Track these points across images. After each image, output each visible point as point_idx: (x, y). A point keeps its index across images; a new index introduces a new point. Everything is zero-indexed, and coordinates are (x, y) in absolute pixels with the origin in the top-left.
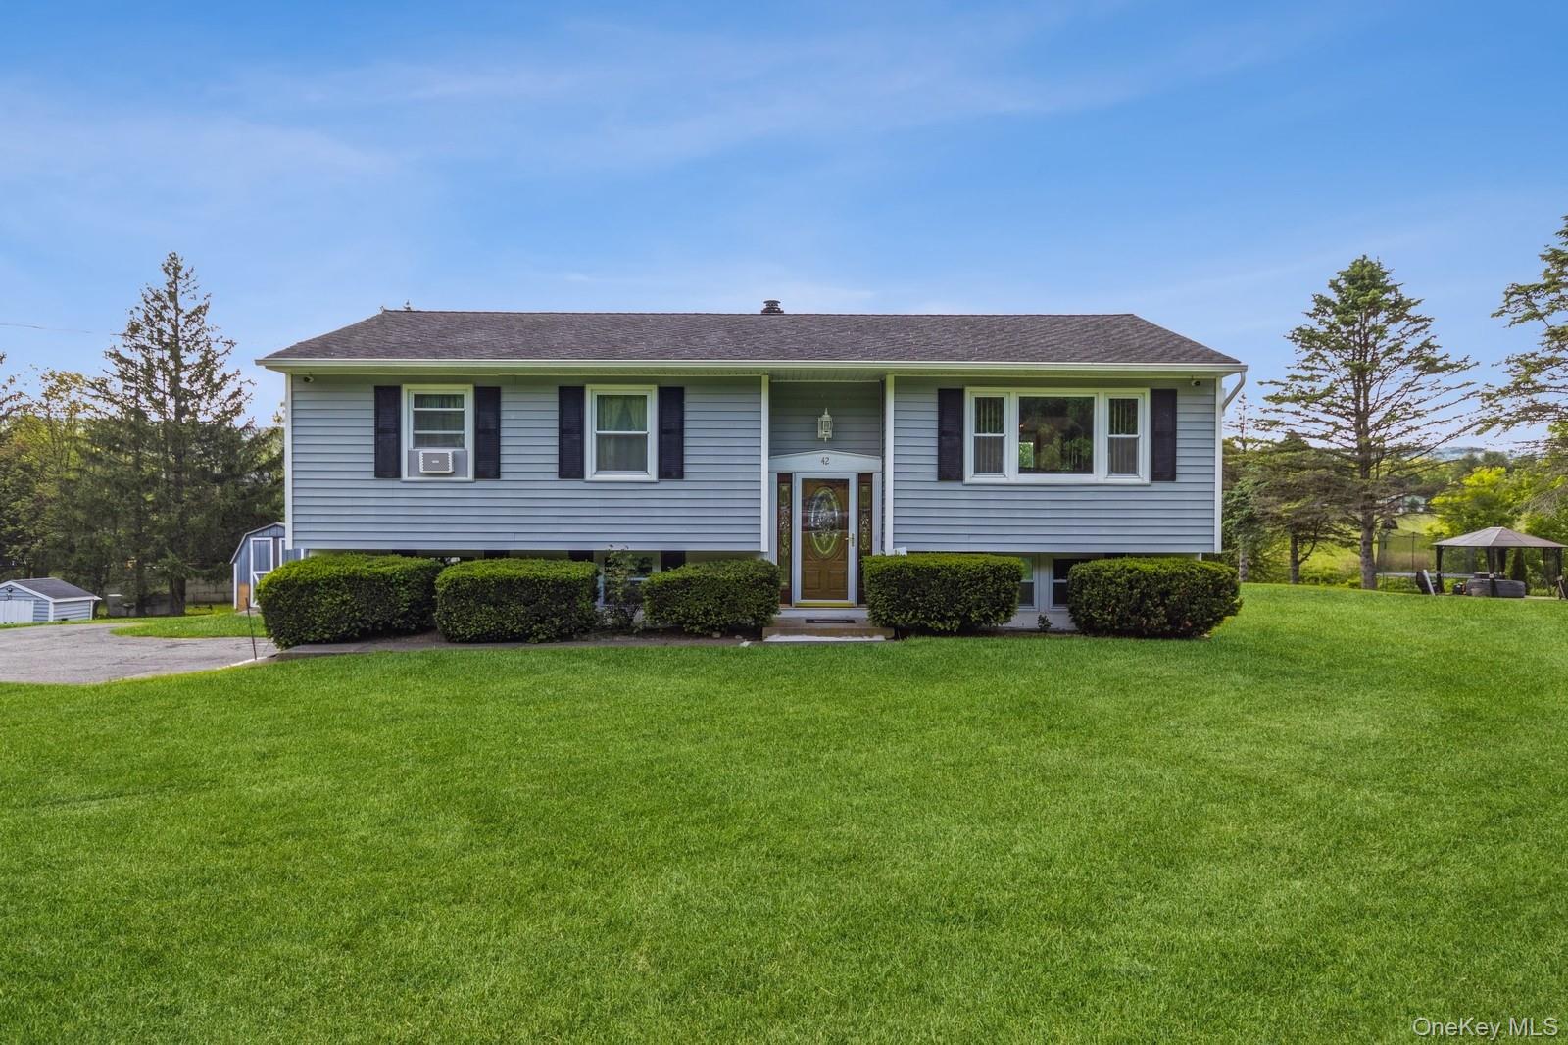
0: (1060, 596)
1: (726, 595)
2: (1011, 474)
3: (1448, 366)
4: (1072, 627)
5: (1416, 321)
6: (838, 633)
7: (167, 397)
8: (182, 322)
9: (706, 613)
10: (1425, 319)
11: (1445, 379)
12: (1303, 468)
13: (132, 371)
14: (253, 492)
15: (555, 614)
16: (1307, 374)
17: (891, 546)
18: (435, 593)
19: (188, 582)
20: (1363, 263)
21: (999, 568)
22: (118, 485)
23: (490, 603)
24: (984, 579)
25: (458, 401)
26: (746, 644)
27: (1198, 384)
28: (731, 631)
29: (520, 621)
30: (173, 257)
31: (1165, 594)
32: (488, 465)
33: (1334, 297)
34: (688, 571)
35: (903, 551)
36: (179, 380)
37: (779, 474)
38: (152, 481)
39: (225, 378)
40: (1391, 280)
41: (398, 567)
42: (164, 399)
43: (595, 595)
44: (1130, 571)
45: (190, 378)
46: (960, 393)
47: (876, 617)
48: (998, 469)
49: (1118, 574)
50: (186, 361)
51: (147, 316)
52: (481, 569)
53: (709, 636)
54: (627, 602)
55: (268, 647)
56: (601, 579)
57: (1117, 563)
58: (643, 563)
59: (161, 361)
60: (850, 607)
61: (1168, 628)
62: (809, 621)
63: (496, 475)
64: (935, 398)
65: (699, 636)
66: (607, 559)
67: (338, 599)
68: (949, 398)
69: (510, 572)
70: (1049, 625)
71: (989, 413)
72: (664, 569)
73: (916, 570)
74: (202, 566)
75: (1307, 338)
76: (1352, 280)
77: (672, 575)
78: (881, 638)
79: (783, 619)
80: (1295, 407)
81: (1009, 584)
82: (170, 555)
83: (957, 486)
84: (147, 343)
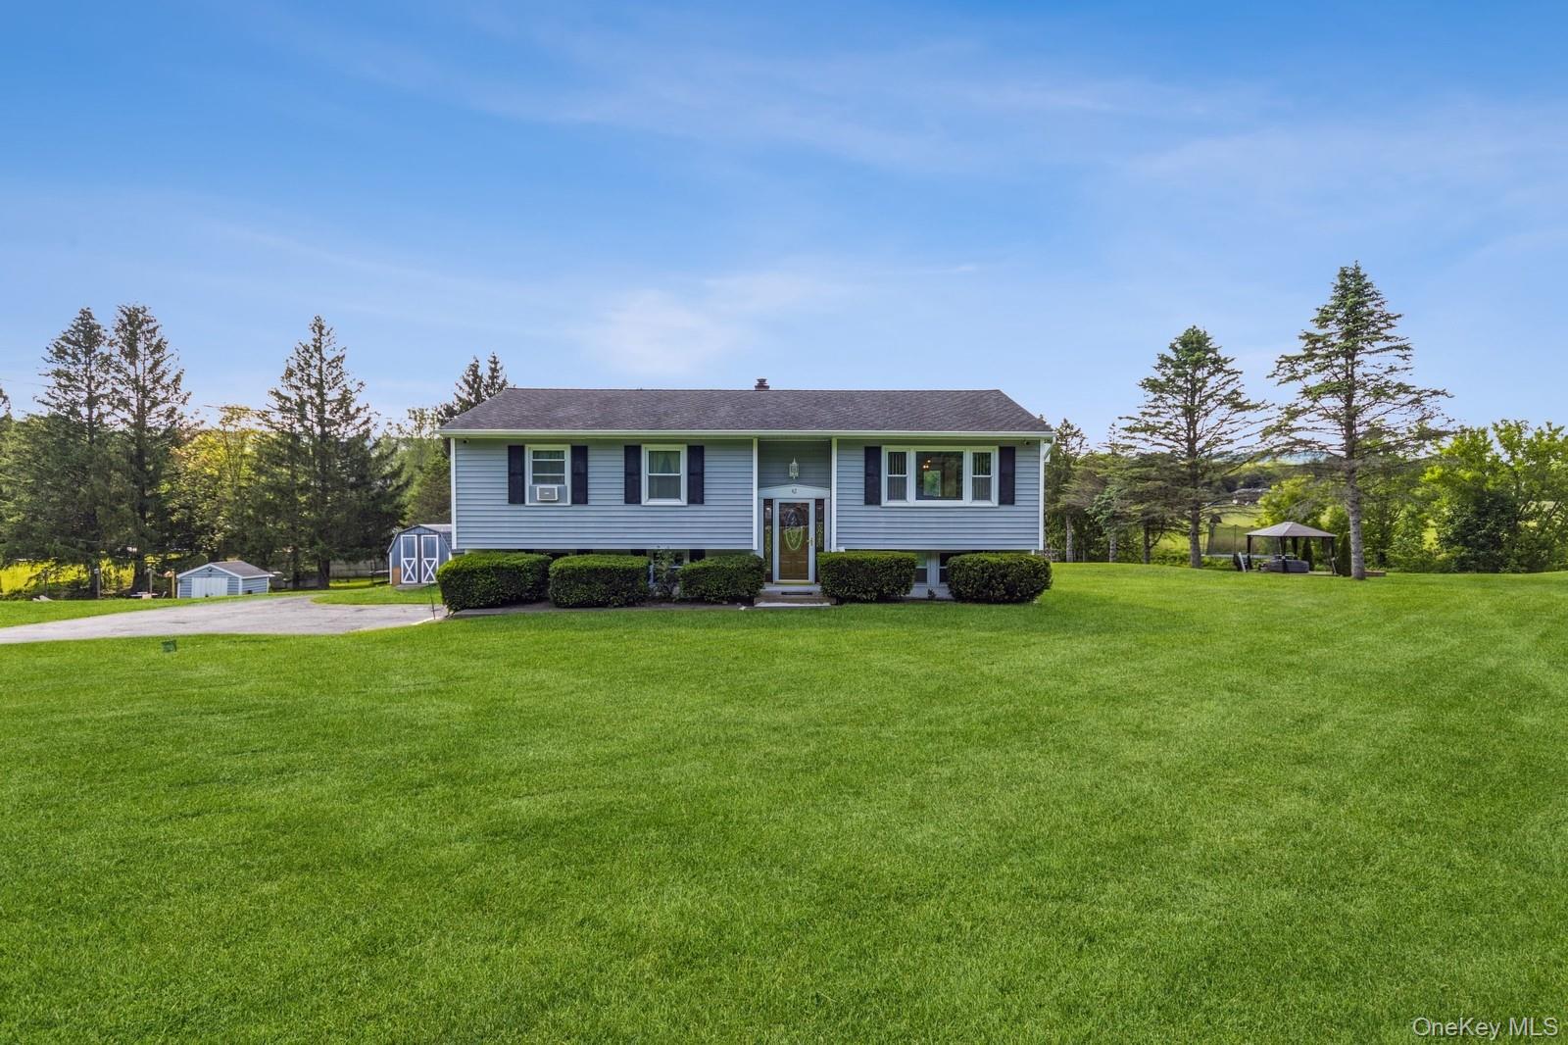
0: (944, 577)
1: (730, 578)
2: (911, 500)
3: (1253, 407)
4: (950, 596)
5: (1229, 373)
6: (801, 601)
7: (315, 425)
8: (325, 366)
9: (719, 589)
10: (1237, 372)
11: (1250, 415)
12: (1148, 480)
13: (288, 405)
14: (379, 495)
15: (624, 590)
16: (1154, 412)
17: (834, 546)
18: (548, 576)
19: (332, 562)
20: (1194, 331)
21: (901, 561)
22: (280, 490)
23: (583, 583)
24: (891, 567)
25: (561, 454)
26: (743, 608)
27: (1028, 443)
28: (734, 600)
29: (602, 595)
30: (318, 319)
31: (1004, 576)
32: (580, 495)
33: (1172, 355)
34: (707, 562)
35: (842, 549)
36: (324, 411)
37: (765, 500)
38: (304, 488)
39: (358, 410)
40: (1213, 344)
41: (526, 560)
42: (312, 426)
43: (648, 577)
44: (983, 562)
45: (332, 410)
46: (878, 450)
47: (825, 591)
48: (903, 497)
49: (975, 564)
50: (329, 398)
51: (299, 365)
52: (578, 562)
53: (721, 603)
54: (669, 582)
55: (443, 611)
56: (652, 567)
57: (975, 557)
58: (678, 557)
59: (311, 397)
60: (810, 584)
61: (1006, 597)
62: (784, 593)
63: (586, 502)
64: (863, 453)
65: (713, 603)
66: (656, 555)
67: (489, 581)
68: (872, 452)
69: (597, 563)
70: (934, 595)
71: (898, 462)
72: (692, 561)
73: (849, 562)
74: (342, 551)
75: (1152, 385)
76: (1184, 343)
77: (697, 565)
78: (828, 604)
79: (767, 592)
80: (1143, 435)
81: (907, 571)
82: (321, 543)
83: (877, 508)
84: (299, 384)
